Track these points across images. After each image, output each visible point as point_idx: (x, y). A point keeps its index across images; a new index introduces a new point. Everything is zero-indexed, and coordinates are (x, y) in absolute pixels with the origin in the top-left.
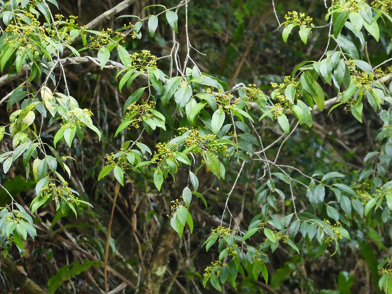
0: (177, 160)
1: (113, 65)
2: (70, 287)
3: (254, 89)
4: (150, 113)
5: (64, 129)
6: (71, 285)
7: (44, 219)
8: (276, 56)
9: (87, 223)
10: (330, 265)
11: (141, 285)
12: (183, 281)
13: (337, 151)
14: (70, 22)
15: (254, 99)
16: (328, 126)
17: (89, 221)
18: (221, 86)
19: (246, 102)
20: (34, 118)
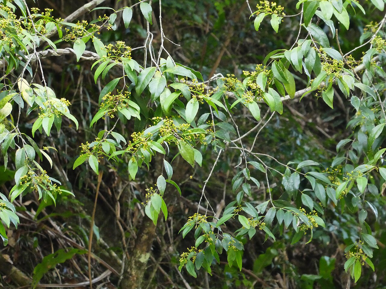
0: (151, 149)
1: (93, 56)
2: (55, 275)
3: (232, 79)
4: (125, 103)
5: (41, 119)
6: (56, 273)
7: (29, 208)
8: (257, 46)
9: (71, 212)
10: (311, 250)
11: (126, 272)
12: (167, 268)
13: (317, 138)
14: (46, 15)
15: (232, 89)
16: (308, 114)
17: (73, 210)
18: (194, 76)
19: (224, 91)
20: (11, 109)
